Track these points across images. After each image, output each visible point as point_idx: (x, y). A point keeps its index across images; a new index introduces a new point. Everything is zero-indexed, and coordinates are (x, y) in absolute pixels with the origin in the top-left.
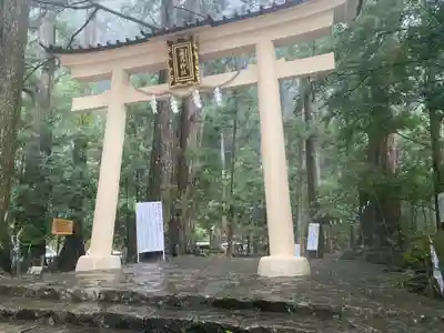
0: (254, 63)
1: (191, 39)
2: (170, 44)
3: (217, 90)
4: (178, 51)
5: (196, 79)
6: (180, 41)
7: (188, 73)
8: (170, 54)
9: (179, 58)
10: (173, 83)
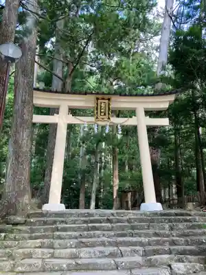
0: (135, 116)
1: (109, 99)
2: (98, 99)
3: (119, 125)
4: (101, 103)
5: (109, 118)
6: (103, 99)
7: (105, 115)
8: (97, 104)
9: (101, 107)
10: (97, 118)
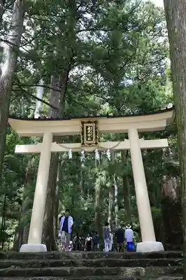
0: (127, 138)
1: (96, 122)
2: (83, 123)
3: (108, 150)
4: (87, 127)
5: (96, 143)
6: (89, 122)
7: (92, 138)
8: (83, 128)
9: (87, 131)
10: (83, 144)
